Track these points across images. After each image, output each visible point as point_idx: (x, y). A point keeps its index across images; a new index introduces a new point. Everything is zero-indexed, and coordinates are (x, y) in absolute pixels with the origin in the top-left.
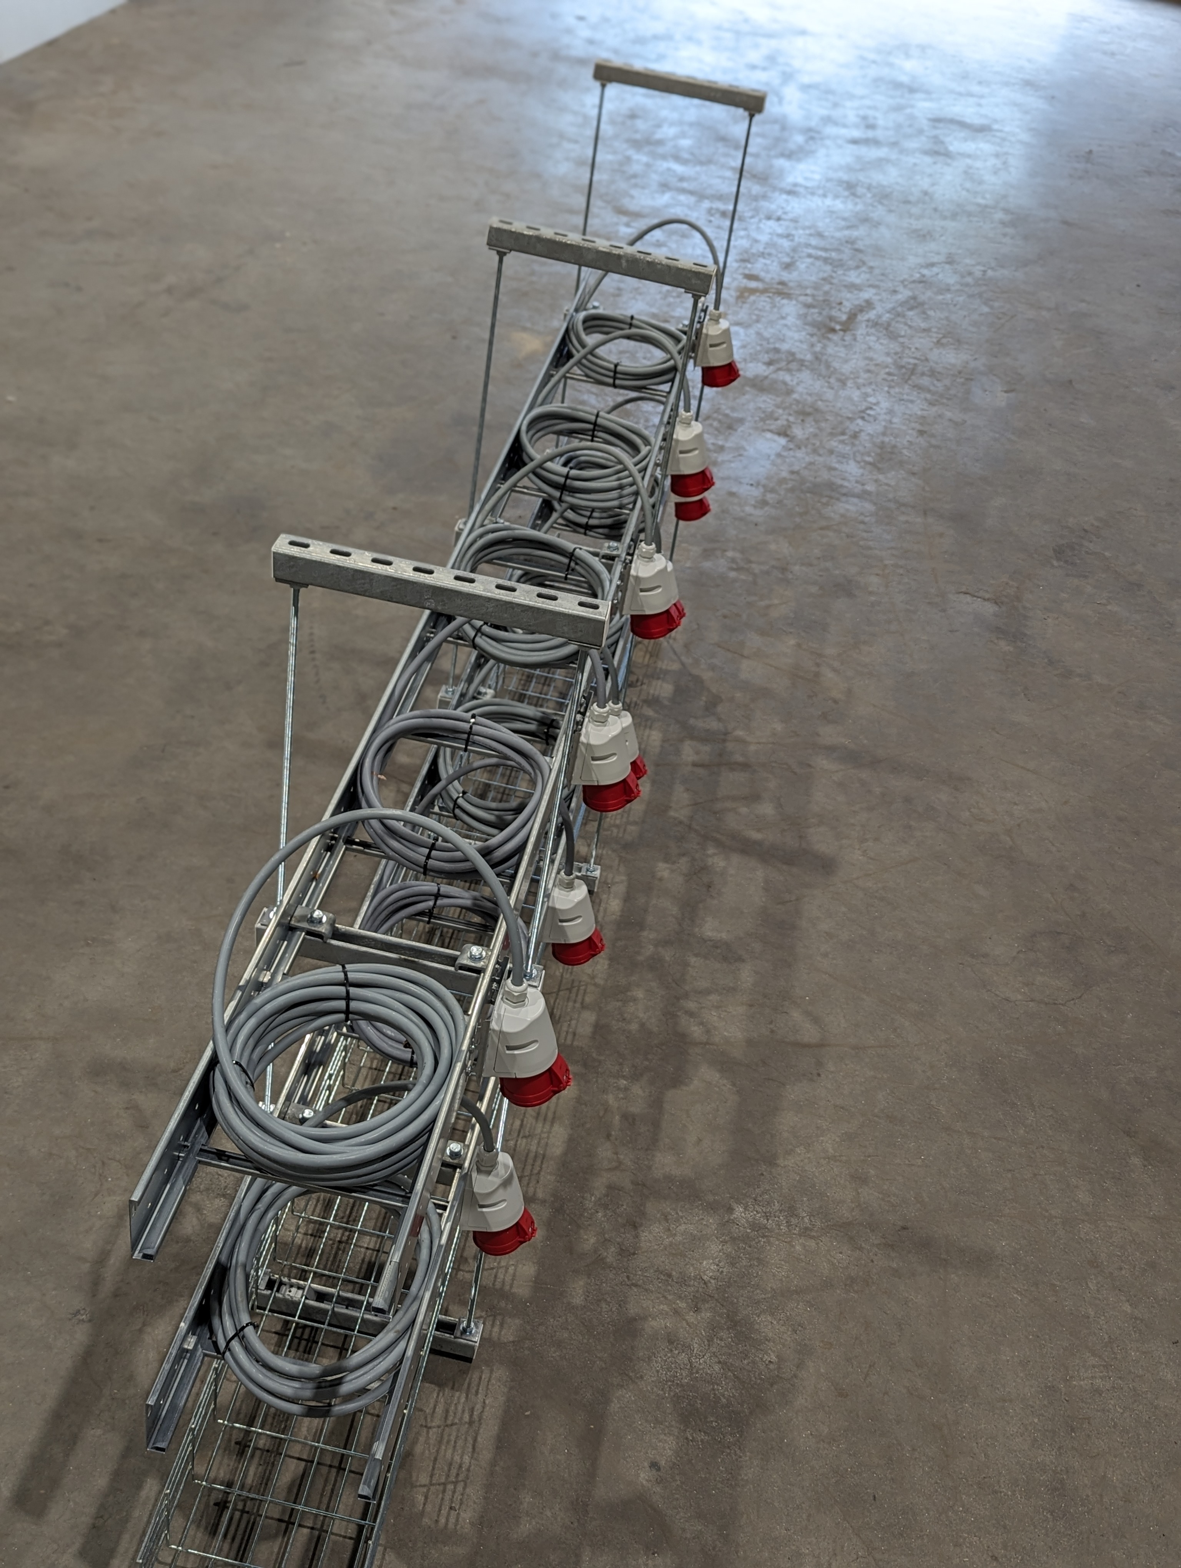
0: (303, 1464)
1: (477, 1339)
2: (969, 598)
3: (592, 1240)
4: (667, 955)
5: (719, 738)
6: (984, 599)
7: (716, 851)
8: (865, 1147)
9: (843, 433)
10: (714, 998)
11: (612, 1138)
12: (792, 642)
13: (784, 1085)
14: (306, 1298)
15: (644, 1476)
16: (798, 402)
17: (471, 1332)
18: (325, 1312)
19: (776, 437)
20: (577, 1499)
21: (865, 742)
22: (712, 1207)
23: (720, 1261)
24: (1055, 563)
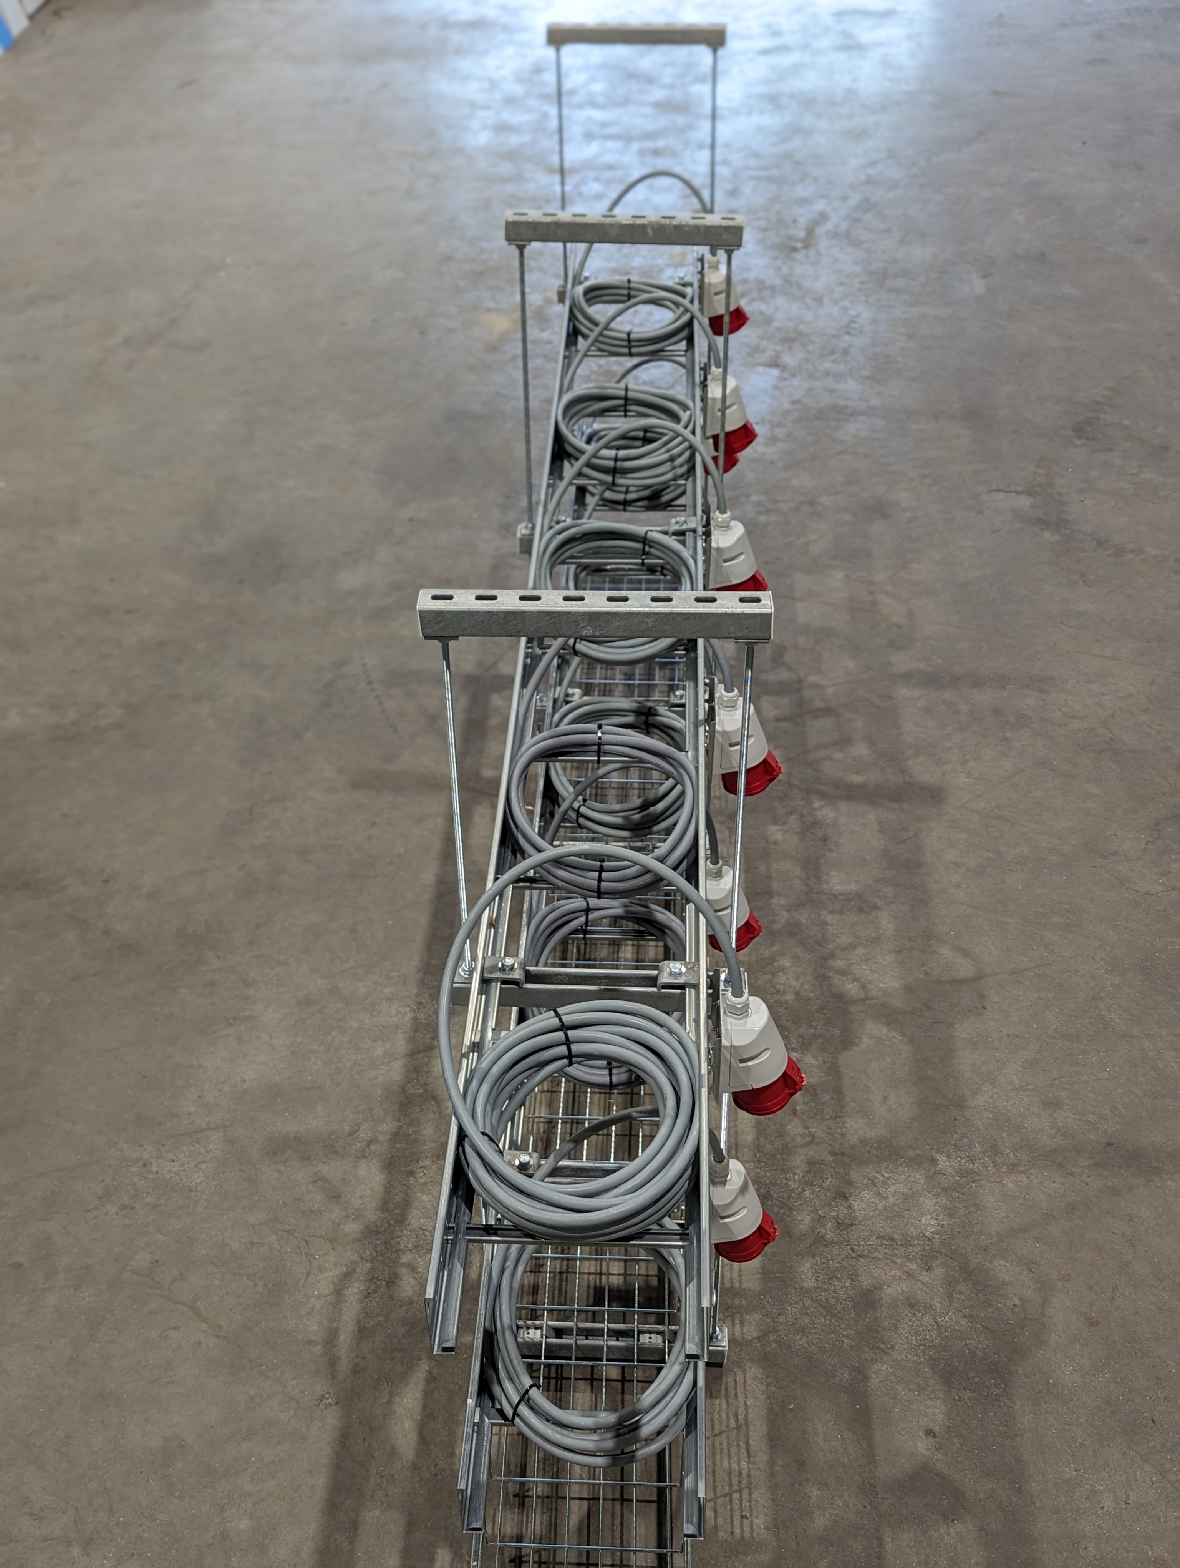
0: (586, 1503)
1: (725, 1343)
2: (1002, 496)
3: (808, 1219)
4: (803, 917)
5: (794, 688)
6: (1017, 493)
7: (822, 803)
8: (1049, 1070)
9: (833, 352)
10: (860, 951)
11: (799, 1113)
12: (840, 575)
13: (952, 1025)
14: (547, 1337)
15: (923, 1447)
16: (779, 330)
17: (717, 1338)
18: (568, 1347)
19: (768, 370)
20: (863, 1483)
21: (940, 661)
22: (916, 1162)
23: (938, 1215)
24: (1078, 442)
